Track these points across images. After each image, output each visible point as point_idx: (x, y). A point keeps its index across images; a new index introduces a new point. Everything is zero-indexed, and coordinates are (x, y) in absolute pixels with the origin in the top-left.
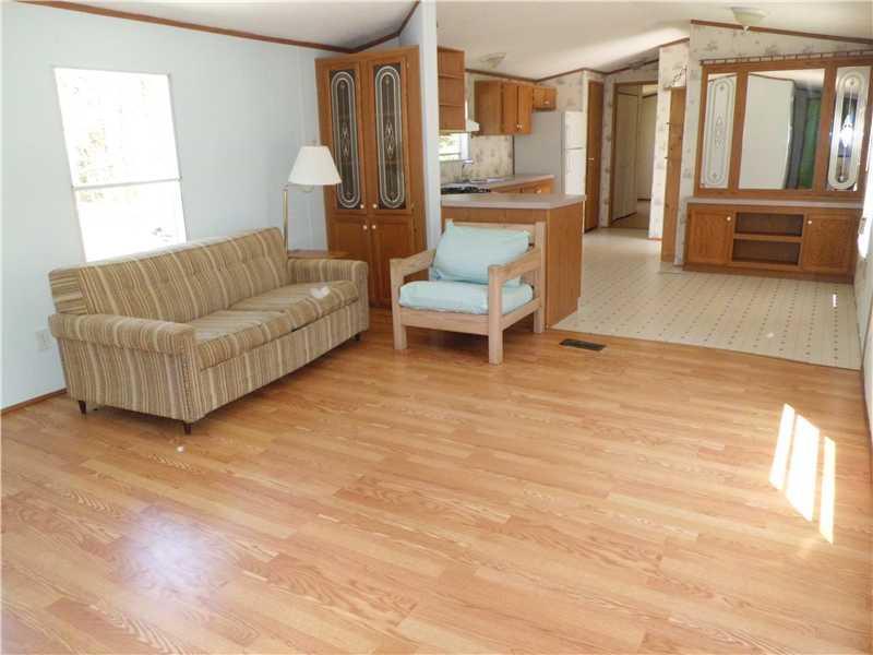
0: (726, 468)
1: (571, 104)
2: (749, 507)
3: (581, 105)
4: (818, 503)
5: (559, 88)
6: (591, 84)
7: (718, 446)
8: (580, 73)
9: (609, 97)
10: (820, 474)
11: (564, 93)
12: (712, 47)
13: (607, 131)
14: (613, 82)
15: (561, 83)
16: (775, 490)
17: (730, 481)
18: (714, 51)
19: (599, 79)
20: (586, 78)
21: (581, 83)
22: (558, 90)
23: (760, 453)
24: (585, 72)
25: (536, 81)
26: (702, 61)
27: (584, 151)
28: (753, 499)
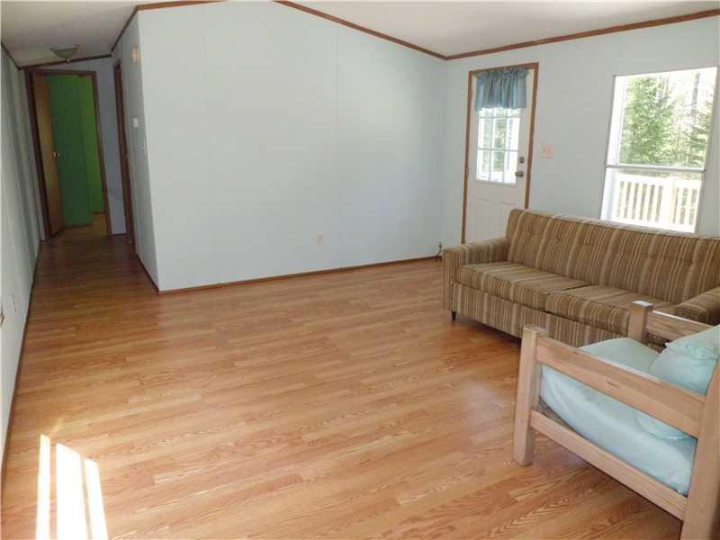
0: (140, 458)
2: (105, 433)
4: (53, 461)
7: (161, 480)
10: (53, 497)
16: (90, 457)
17: (130, 447)
23: (117, 493)
28: (104, 442)
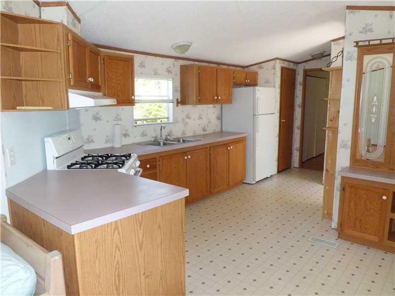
1: (267, 83)
3: (275, 83)
5: (260, 72)
6: (283, 69)
8: (273, 61)
9: (300, 78)
11: (262, 75)
12: (367, 29)
13: (298, 101)
14: (303, 68)
15: (261, 68)
18: (368, 33)
19: (292, 66)
20: (278, 65)
21: (274, 68)
22: (259, 73)
24: (278, 61)
25: (244, 67)
26: (357, 43)
27: (277, 115)
